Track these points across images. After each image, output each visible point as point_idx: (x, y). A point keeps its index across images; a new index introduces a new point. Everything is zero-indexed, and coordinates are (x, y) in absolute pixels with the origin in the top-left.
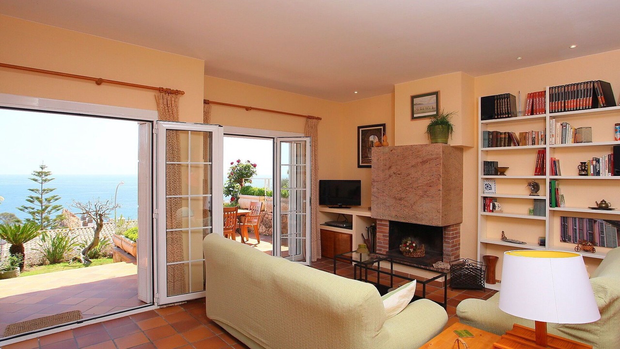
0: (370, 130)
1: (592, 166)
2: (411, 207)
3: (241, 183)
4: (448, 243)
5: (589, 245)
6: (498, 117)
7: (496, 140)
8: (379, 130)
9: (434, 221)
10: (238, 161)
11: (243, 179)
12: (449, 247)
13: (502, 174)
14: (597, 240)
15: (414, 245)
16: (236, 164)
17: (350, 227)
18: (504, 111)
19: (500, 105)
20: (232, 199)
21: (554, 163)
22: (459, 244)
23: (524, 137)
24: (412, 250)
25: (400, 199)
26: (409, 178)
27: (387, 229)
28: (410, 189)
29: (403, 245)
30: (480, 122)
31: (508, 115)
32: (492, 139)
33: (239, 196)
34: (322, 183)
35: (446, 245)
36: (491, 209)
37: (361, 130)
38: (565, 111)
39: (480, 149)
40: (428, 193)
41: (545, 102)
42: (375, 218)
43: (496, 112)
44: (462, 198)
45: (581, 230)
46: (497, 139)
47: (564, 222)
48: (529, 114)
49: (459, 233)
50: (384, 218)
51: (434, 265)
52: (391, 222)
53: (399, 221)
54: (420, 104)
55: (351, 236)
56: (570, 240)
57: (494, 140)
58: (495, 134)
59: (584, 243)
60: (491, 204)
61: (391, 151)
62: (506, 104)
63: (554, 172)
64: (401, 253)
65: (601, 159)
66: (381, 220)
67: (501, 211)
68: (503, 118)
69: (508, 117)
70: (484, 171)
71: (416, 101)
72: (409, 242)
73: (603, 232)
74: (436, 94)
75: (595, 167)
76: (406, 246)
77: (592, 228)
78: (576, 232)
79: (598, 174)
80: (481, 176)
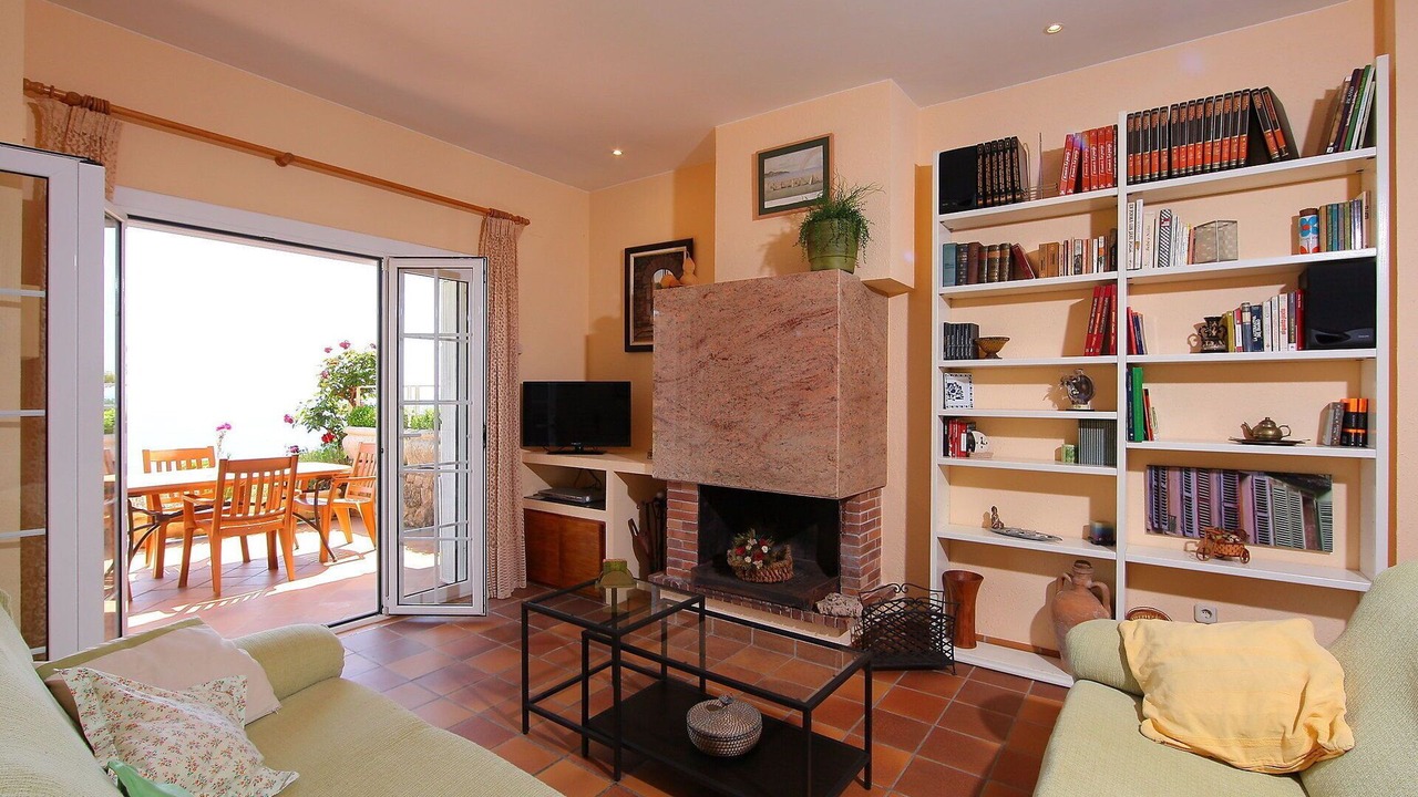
0: (656, 256)
1: (1238, 327)
2: (755, 447)
3: (351, 396)
4: (855, 541)
5: (1235, 542)
6: (985, 201)
7: (976, 266)
8: (678, 255)
9: (819, 486)
10: (345, 345)
11: (358, 389)
12: (855, 552)
13: (991, 354)
14: (1248, 525)
15: (765, 549)
16: (338, 351)
17: (599, 503)
18: (1002, 187)
19: (991, 169)
20: (327, 438)
21: (1134, 322)
22: (879, 541)
23: (1052, 258)
24: (759, 564)
25: (728, 427)
26: (751, 367)
27: (693, 508)
28: (755, 399)
29: (734, 550)
30: (937, 217)
31: (1014, 196)
32: (968, 265)
33: (347, 429)
34: (529, 388)
35: (848, 546)
36: (964, 449)
37: (632, 256)
38: (1170, 176)
39: (938, 288)
40: (801, 407)
41: (1115, 156)
42: (661, 477)
43: (980, 190)
44: (885, 422)
45: (1204, 500)
46: (981, 263)
47: (1157, 480)
48: (1071, 191)
49: (877, 513)
50: (686, 478)
51: (819, 605)
52: (703, 489)
53: (725, 485)
54: (781, 172)
55: (602, 526)
56: (1172, 529)
57: (971, 264)
58: (975, 250)
59: (1219, 537)
60: (964, 437)
61: (705, 296)
62: (1008, 165)
63: (1135, 346)
64: (729, 571)
65: (1266, 305)
66: (678, 484)
67: (988, 456)
68: (1000, 204)
69: (1014, 201)
70: (945, 350)
71: (770, 164)
72: (752, 542)
73: (1265, 505)
74: (824, 142)
75: (1247, 331)
76: (745, 554)
77: (1232, 495)
78: (1189, 508)
79: (1259, 346)
80: (938, 359)
